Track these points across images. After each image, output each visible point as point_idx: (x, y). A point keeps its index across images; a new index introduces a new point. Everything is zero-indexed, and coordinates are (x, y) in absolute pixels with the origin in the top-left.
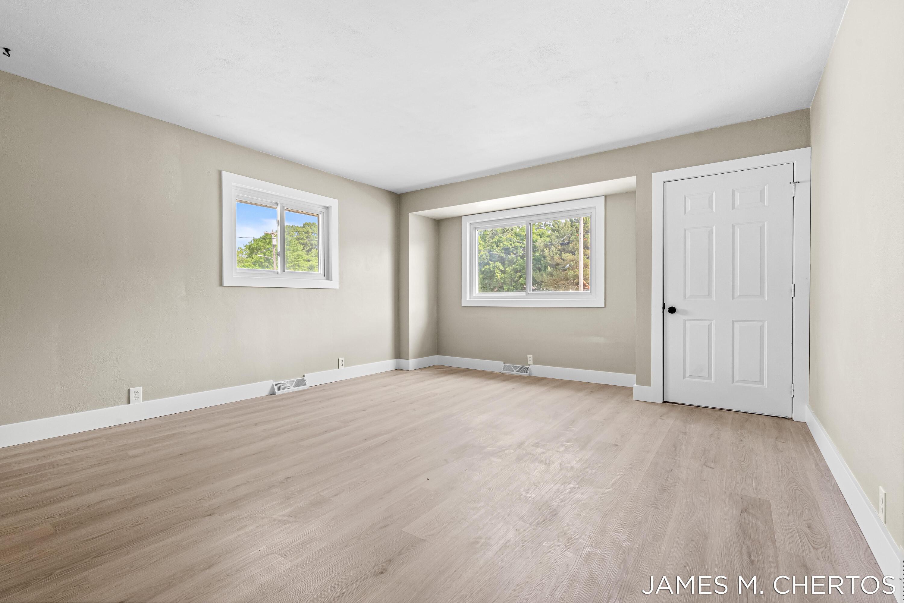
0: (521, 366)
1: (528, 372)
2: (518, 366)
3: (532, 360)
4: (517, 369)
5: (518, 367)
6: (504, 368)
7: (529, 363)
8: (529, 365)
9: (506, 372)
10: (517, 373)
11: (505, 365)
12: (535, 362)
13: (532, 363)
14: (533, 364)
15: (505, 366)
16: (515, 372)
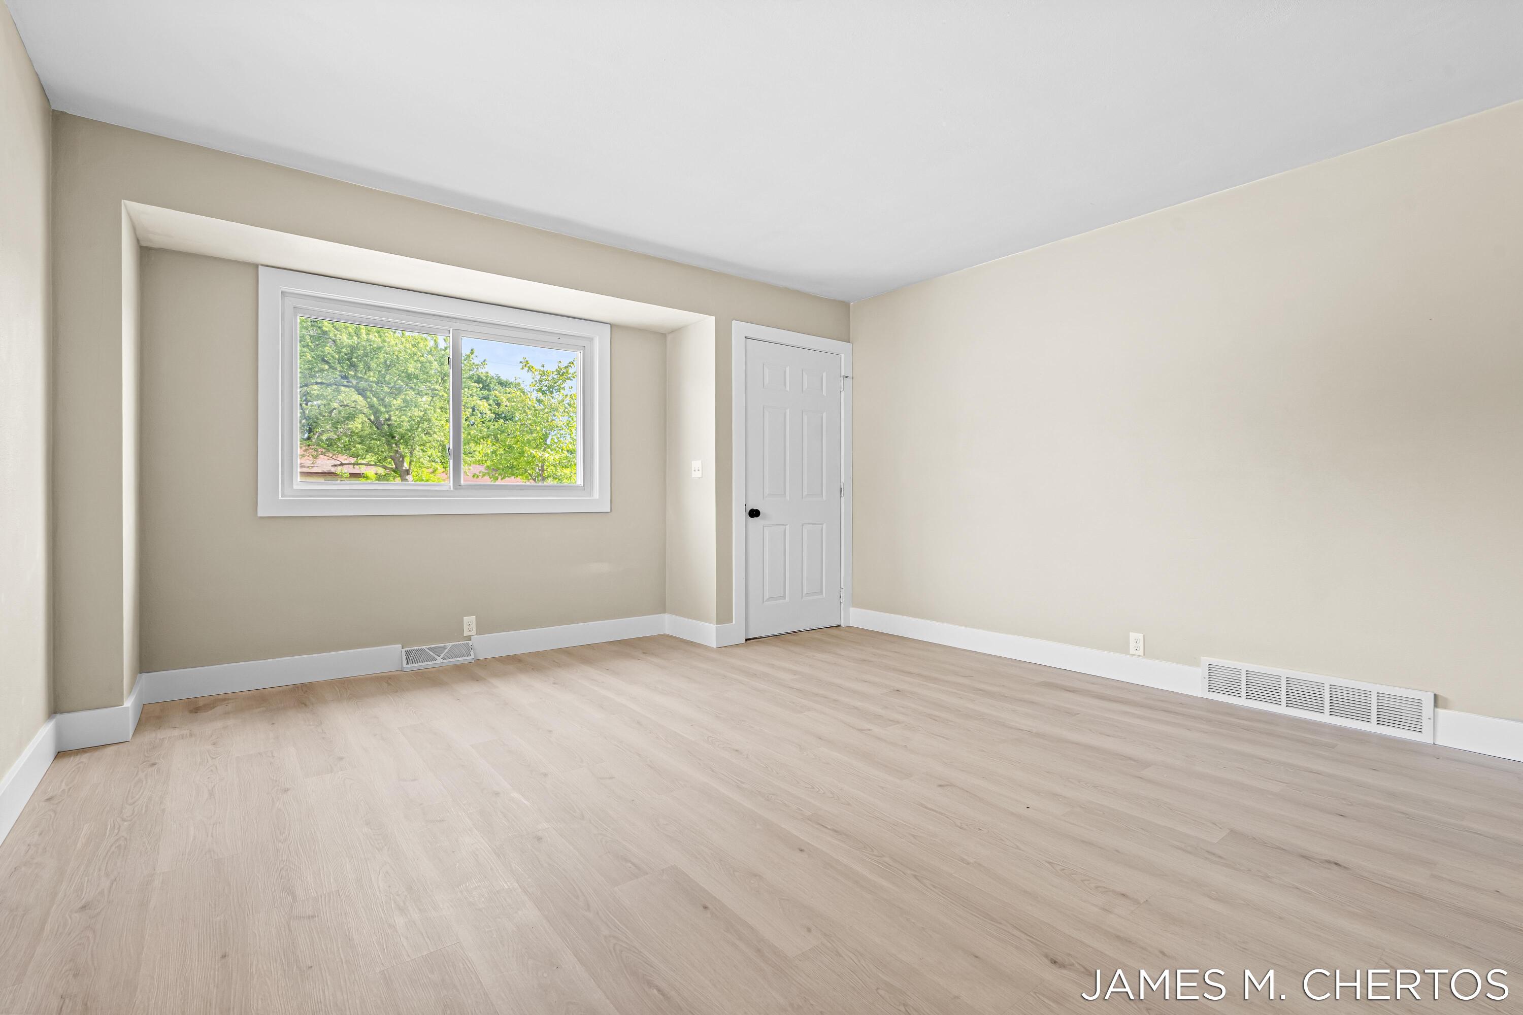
0: (451, 644)
1: (472, 653)
2: (443, 645)
3: (474, 626)
4: (444, 654)
5: (444, 648)
6: (407, 659)
7: (466, 634)
8: (469, 638)
9: (417, 665)
10: (445, 661)
11: (406, 652)
12: (482, 629)
13: (474, 632)
14: (477, 634)
15: (408, 653)
16: (440, 660)
